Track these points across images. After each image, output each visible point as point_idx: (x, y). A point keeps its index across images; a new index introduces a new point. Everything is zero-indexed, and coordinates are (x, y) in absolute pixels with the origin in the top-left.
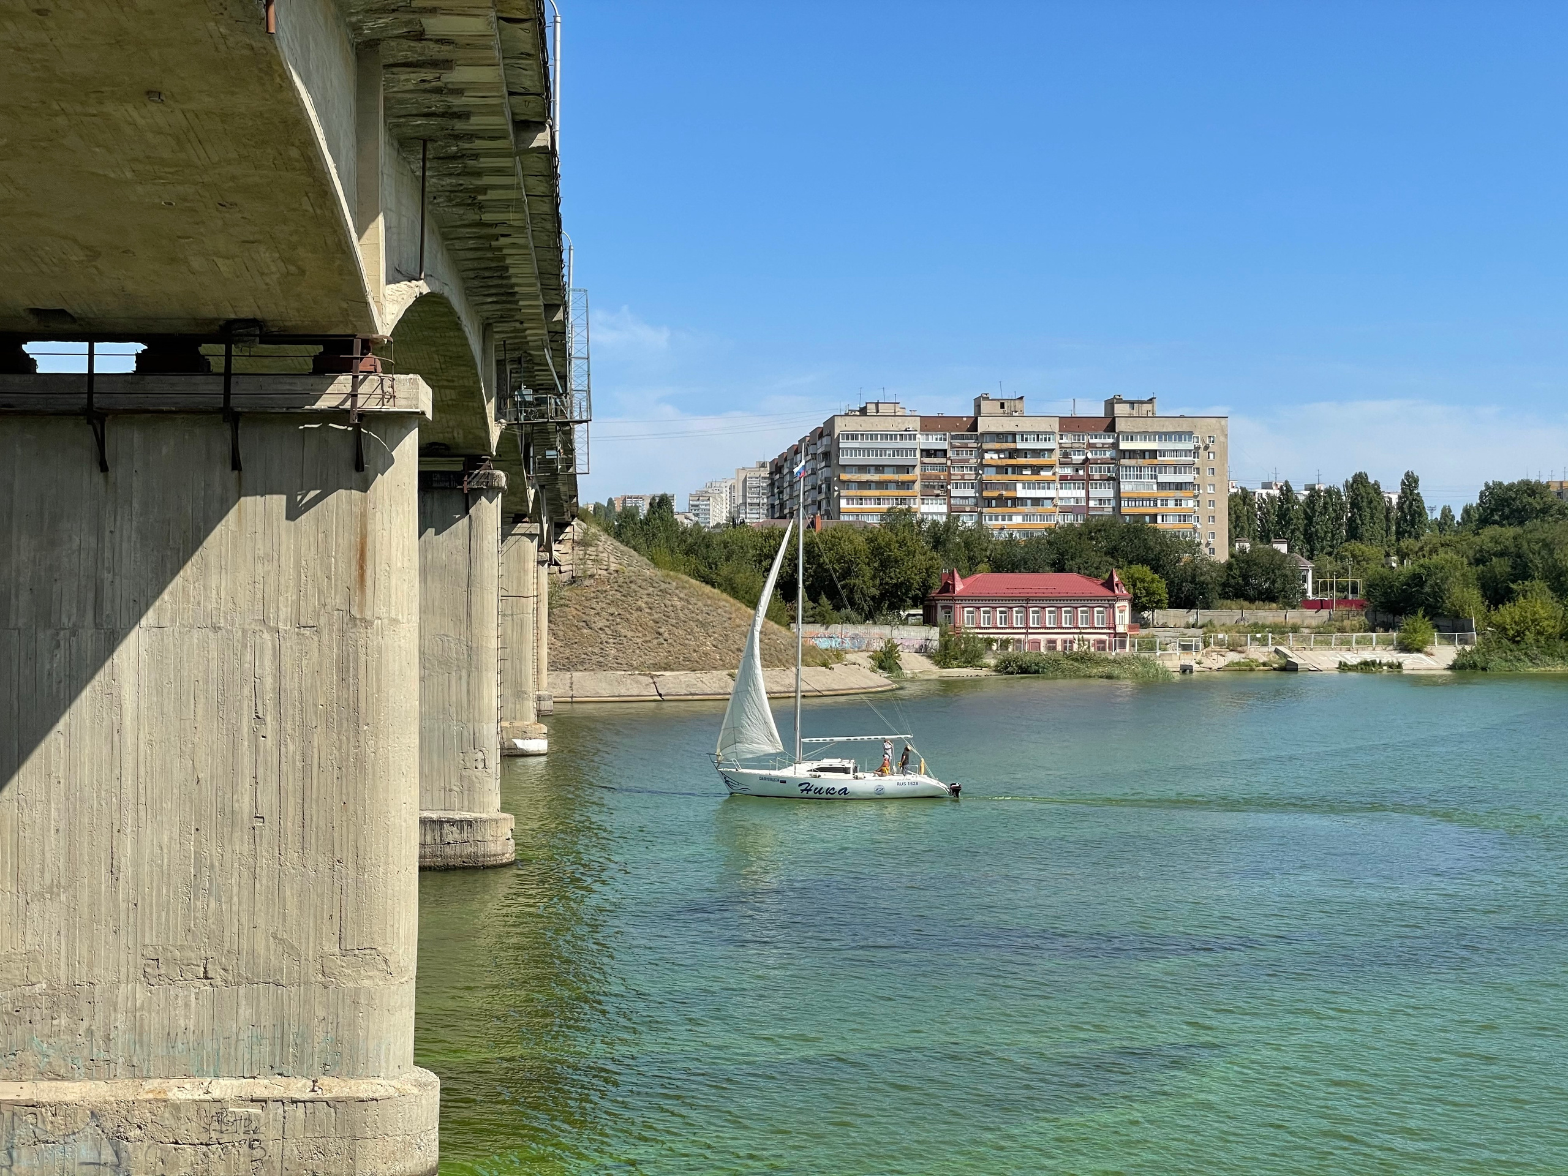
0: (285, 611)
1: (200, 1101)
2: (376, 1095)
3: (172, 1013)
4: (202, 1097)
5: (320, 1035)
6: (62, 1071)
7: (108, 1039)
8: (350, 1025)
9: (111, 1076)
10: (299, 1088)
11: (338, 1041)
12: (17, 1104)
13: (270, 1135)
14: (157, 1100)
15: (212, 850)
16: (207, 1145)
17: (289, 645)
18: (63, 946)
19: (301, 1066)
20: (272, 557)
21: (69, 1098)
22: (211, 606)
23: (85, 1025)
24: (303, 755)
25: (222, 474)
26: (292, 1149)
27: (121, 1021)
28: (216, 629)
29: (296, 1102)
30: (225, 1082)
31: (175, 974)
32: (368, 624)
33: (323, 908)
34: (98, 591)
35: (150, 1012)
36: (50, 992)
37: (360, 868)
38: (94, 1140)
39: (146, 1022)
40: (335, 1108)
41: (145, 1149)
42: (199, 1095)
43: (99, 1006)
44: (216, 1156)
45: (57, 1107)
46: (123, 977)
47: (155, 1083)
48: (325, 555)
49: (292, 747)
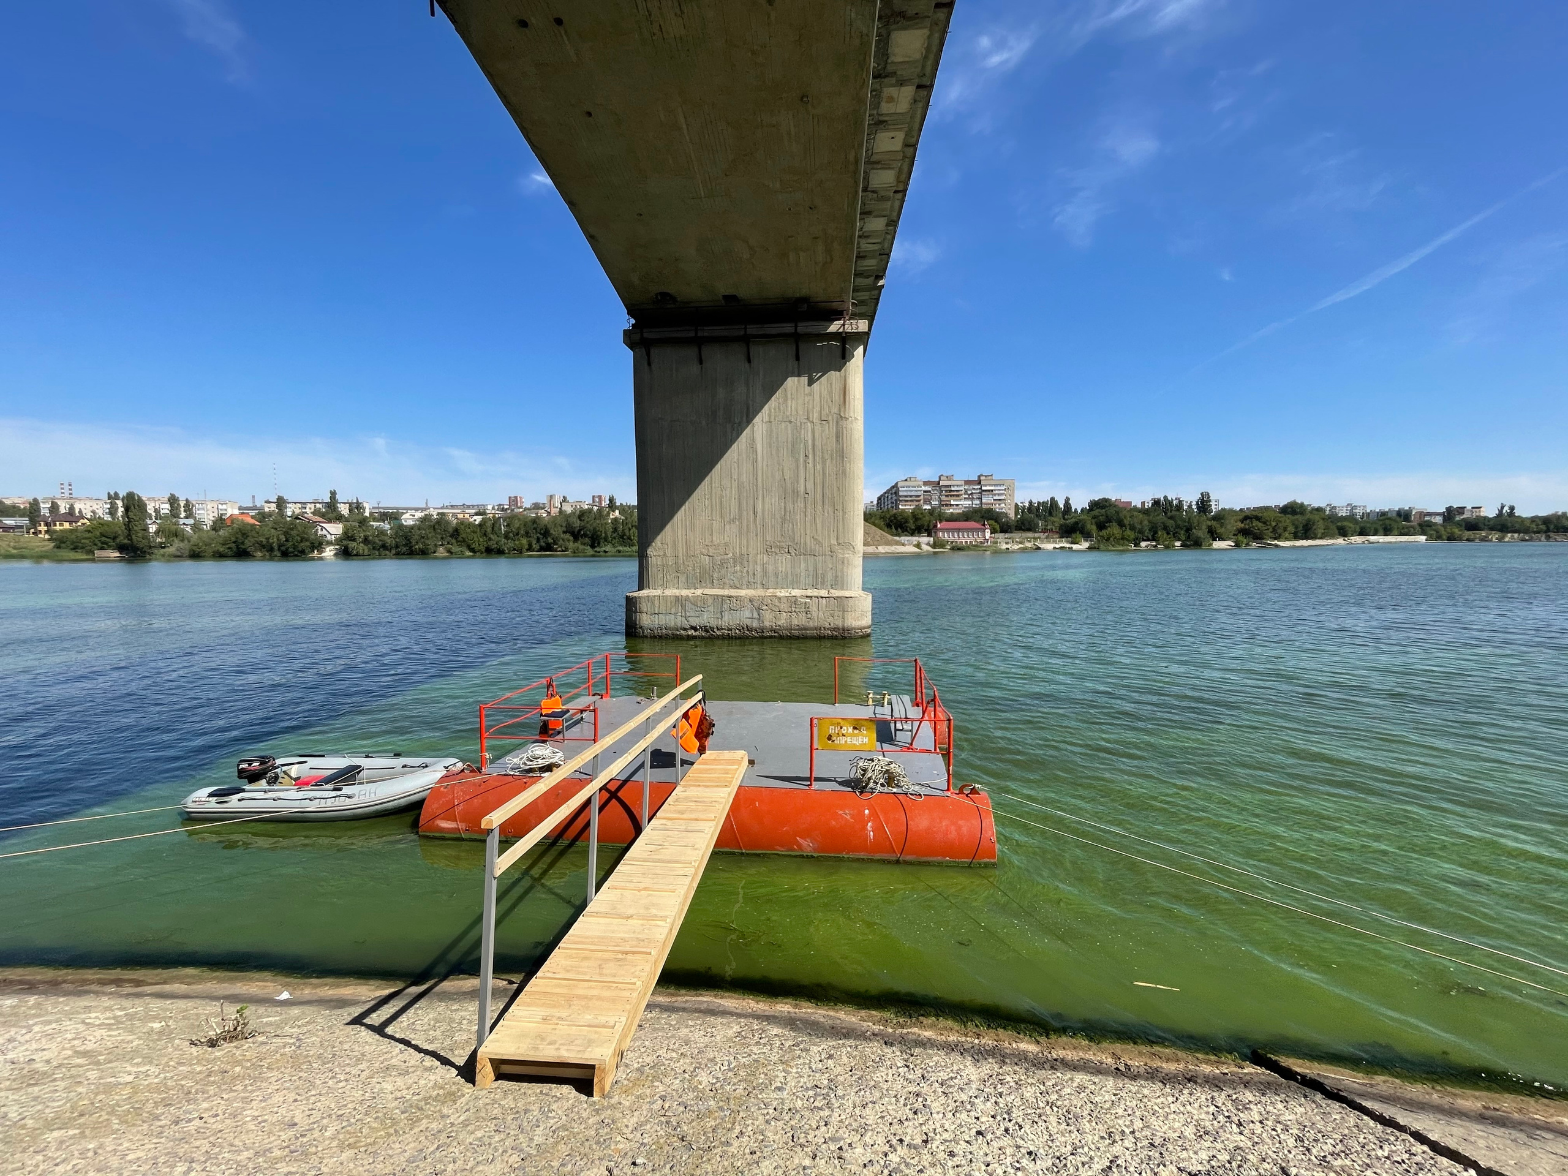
0: (816, 415)
1: (788, 597)
2: (852, 597)
3: (777, 565)
4: (789, 595)
5: (830, 574)
6: (738, 586)
7: (754, 574)
8: (841, 571)
9: (756, 588)
10: (823, 593)
11: (837, 577)
12: (723, 596)
13: (813, 609)
14: (772, 596)
15: (790, 506)
16: (791, 612)
17: (818, 428)
18: (738, 541)
19: (823, 585)
20: (811, 394)
21: (741, 595)
22: (788, 413)
23: (746, 569)
24: (823, 470)
25: (792, 363)
26: (821, 615)
27: (759, 568)
28: (790, 422)
29: (822, 598)
30: (796, 590)
31: (778, 552)
32: (847, 419)
33: (830, 528)
34: (748, 409)
35: (769, 565)
36: (734, 557)
37: (844, 513)
38: (751, 610)
39: (768, 568)
40: (837, 600)
41: (769, 613)
42: (787, 594)
43: (751, 562)
44: (794, 616)
45: (737, 598)
46: (759, 552)
47: (771, 590)
48: (830, 393)
49: (819, 467)
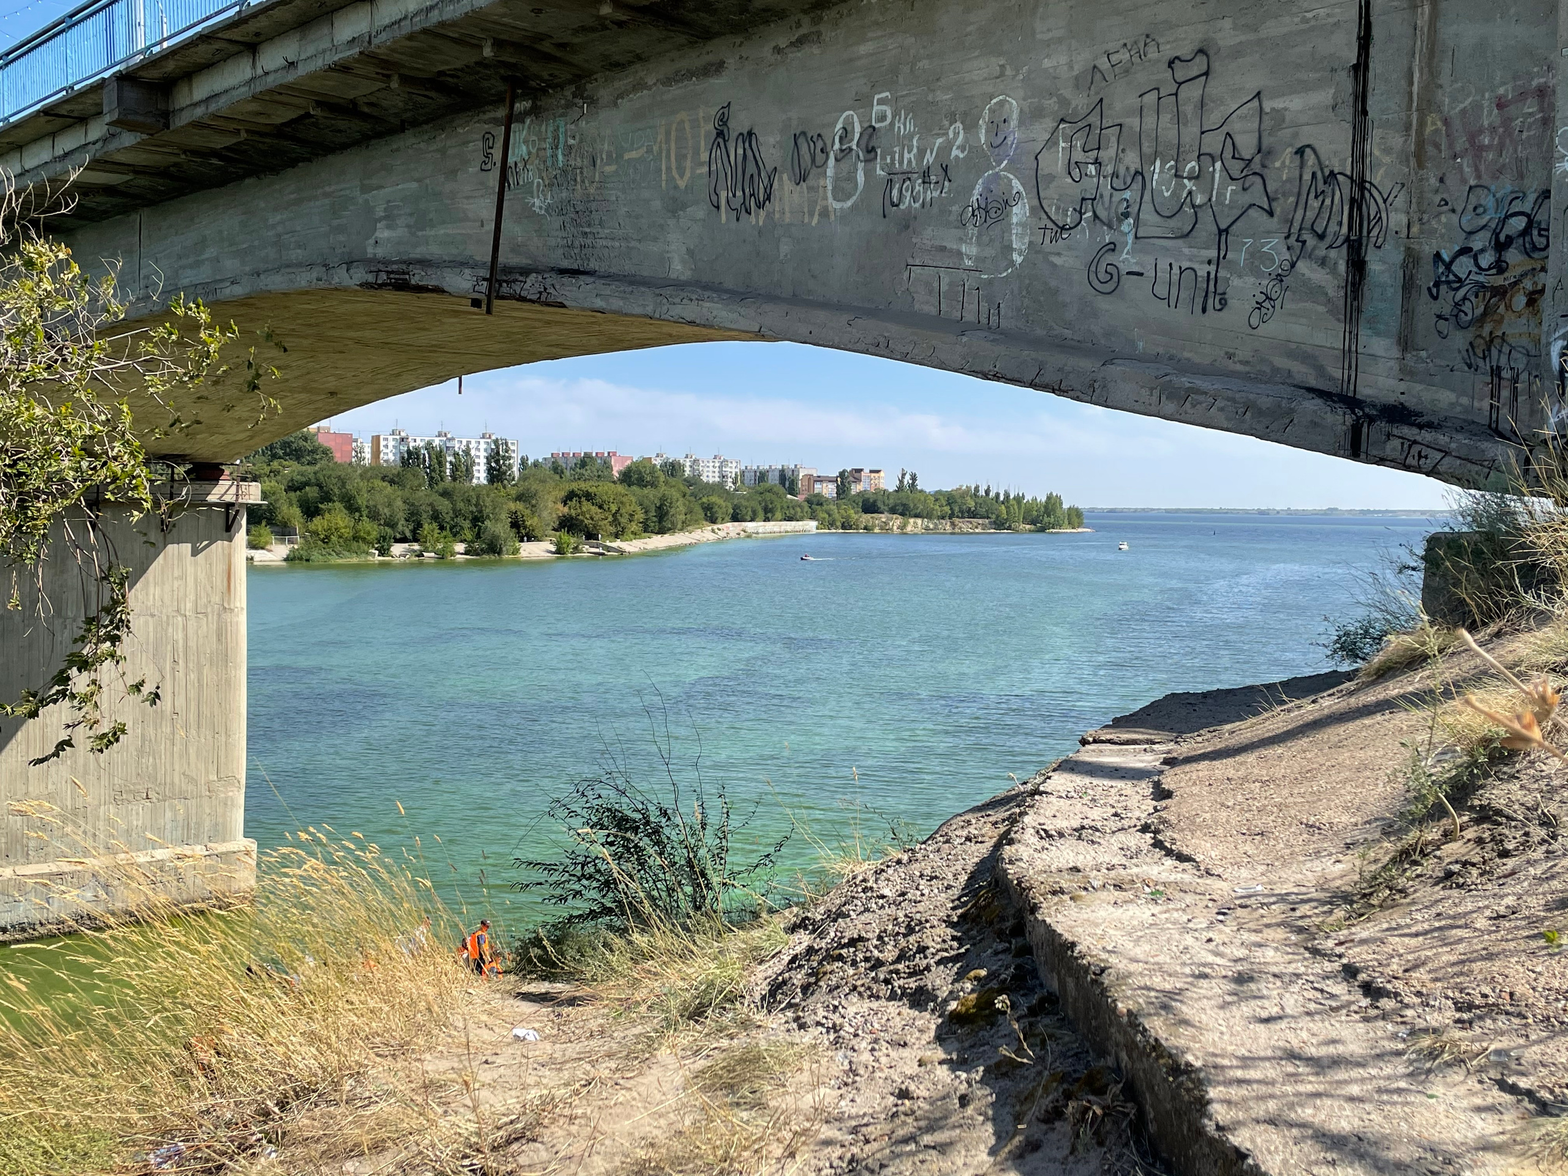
0: (189, 605)
2: (234, 849)
3: (130, 818)
5: (207, 823)
6: (69, 855)
10: (200, 850)
11: (217, 824)
12: (49, 874)
13: (187, 874)
15: (151, 731)
17: (192, 623)
18: (69, 789)
20: (183, 577)
21: (79, 868)
22: (151, 602)
23: (81, 829)
24: (199, 680)
25: (155, 534)
28: (153, 616)
30: (160, 851)
31: (131, 798)
33: (209, 758)
35: (118, 819)
37: (228, 736)
42: (149, 859)
45: (74, 874)
46: (103, 802)
47: (123, 856)
48: (209, 577)
49: (193, 676)
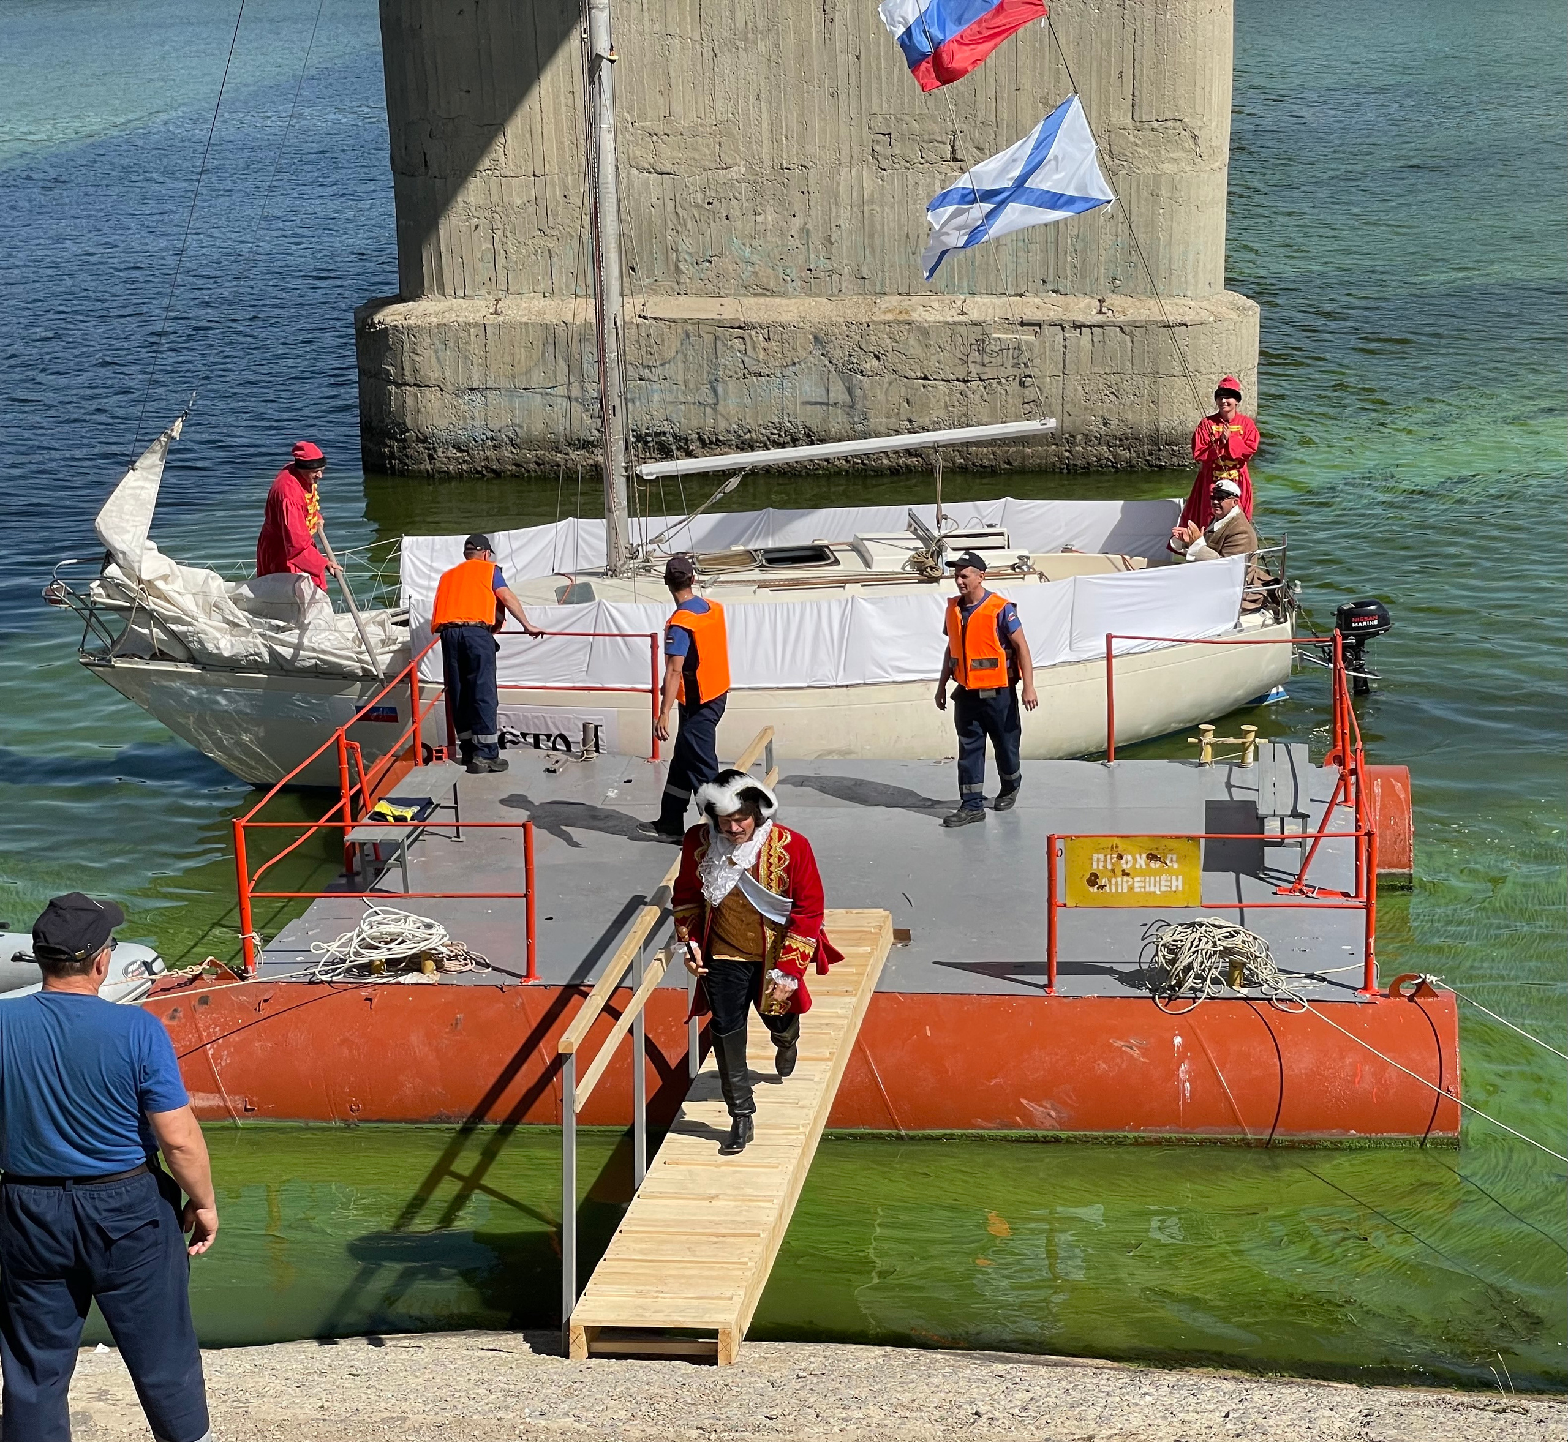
1: (955, 324)
2: (1186, 319)
3: (912, 207)
4: (957, 319)
5: (1106, 241)
6: (772, 284)
7: (828, 241)
8: (1147, 226)
9: (835, 291)
10: (1083, 309)
13: (1046, 370)
14: (899, 322)
16: (965, 381)
18: (765, 115)
19: (1083, 280)
21: (785, 318)
26: (1076, 389)
27: (844, 217)
29: (1079, 327)
30: (985, 300)
31: (913, 154)
33: (1109, 63)
35: (882, 206)
36: (752, 178)
38: (821, 374)
39: (878, 218)
40: (1131, 335)
41: (886, 386)
42: (951, 316)
43: (816, 197)
44: (977, 397)
45: (770, 330)
46: (845, 159)
